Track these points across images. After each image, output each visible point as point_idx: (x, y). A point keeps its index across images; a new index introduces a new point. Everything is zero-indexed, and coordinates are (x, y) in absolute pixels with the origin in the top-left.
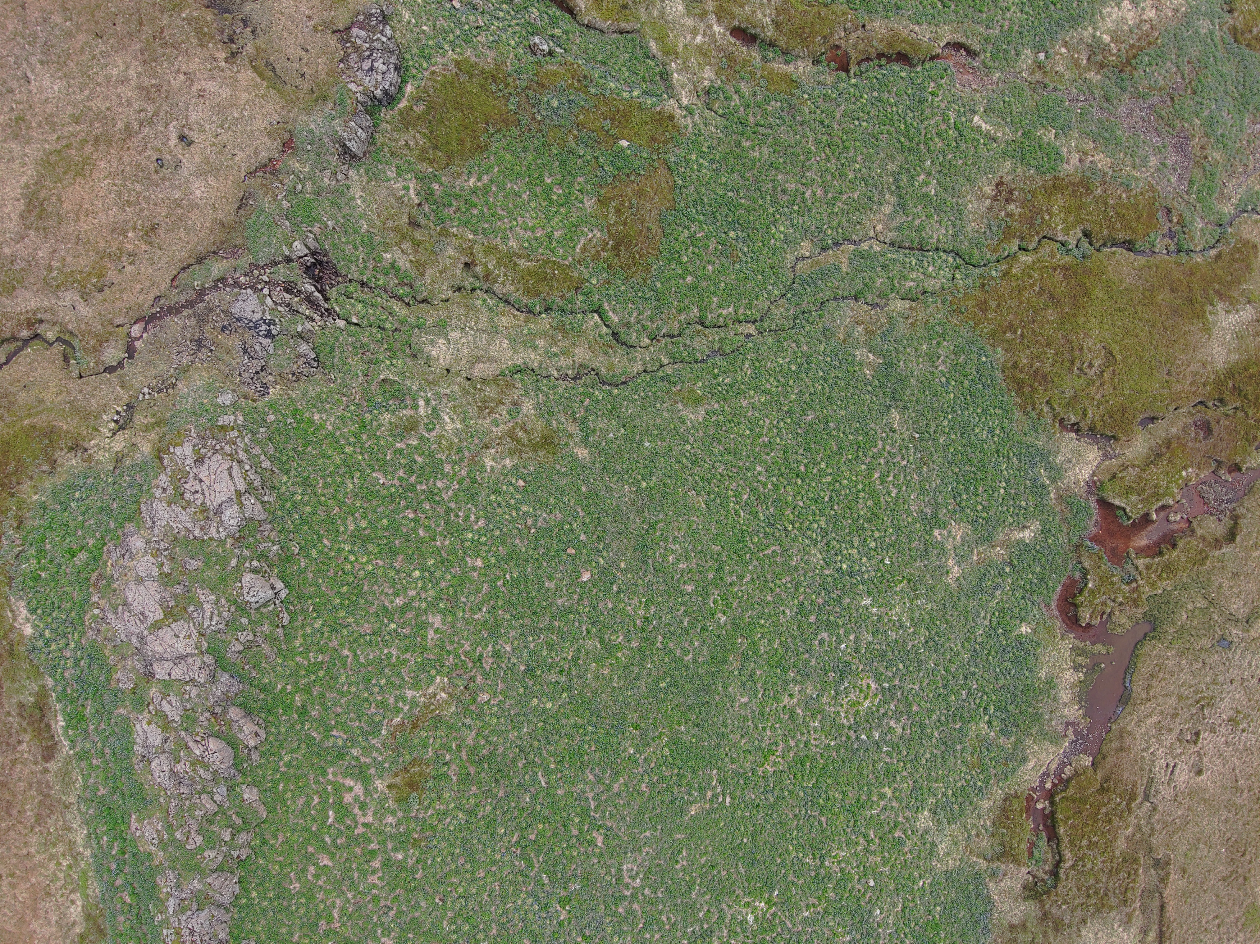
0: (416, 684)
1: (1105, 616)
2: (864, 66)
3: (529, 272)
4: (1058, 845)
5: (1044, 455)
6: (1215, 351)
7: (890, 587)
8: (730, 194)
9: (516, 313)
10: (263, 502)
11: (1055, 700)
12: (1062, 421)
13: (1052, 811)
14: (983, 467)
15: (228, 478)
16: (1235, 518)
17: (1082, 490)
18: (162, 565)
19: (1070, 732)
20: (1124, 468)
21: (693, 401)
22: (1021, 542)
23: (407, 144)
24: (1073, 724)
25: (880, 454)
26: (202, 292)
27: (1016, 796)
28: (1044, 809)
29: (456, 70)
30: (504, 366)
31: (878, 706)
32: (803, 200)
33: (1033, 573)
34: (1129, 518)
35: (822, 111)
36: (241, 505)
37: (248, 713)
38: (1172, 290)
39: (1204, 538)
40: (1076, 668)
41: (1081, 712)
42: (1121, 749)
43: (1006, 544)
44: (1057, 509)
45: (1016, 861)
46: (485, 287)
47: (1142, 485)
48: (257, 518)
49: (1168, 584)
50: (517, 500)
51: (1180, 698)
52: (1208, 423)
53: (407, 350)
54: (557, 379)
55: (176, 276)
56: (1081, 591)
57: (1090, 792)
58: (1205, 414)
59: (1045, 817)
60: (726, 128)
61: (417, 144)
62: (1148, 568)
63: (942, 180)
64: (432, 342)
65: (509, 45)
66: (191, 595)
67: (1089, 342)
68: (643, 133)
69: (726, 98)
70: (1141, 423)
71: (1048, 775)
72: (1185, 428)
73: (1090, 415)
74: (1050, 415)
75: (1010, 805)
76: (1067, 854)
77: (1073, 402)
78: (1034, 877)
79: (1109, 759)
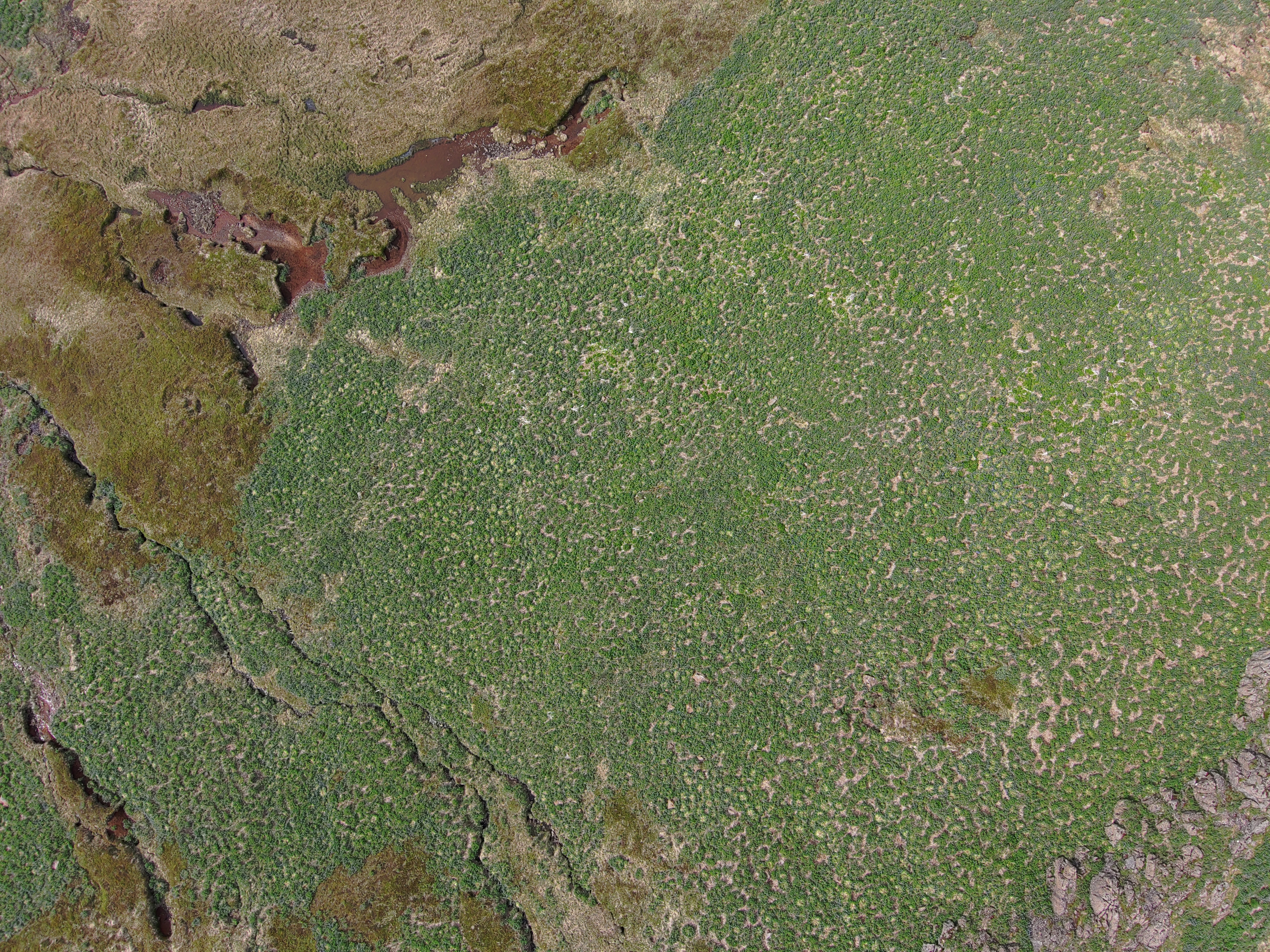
0: (908, 755)
1: (373, 219)
2: (106, 798)
4: (581, 95)
5: (291, 378)
6: (94, 314)
7: (498, 410)
8: (292, 824)
11: (472, 199)
12: (251, 387)
13: (559, 124)
14: (340, 419)
16: (208, 182)
17: (292, 323)
19: (486, 165)
20: (244, 305)
21: (484, 706)
22: (373, 335)
24: (478, 168)
25: (400, 510)
27: (572, 164)
28: (563, 131)
30: (587, 906)
31: (598, 340)
32: (248, 757)
34: (280, 269)
35: (167, 803)
37: (1050, 893)
38: (76, 390)
39: (244, 194)
40: (432, 205)
41: (463, 170)
42: (463, 112)
43: (386, 346)
44: (324, 330)
45: (622, 117)
47: (245, 281)
49: (305, 193)
50: (688, 794)
52: (152, 270)
54: (561, 845)
56: (370, 256)
57: (518, 108)
58: (148, 279)
59: (569, 125)
60: (243, 876)
62: (306, 220)
63: (142, 652)
67: (171, 422)
69: (220, 897)
70: (199, 323)
71: (534, 151)
72: (172, 285)
73: (227, 370)
74: (255, 401)
75: (583, 163)
76: (581, 83)
77: (228, 393)
78: (622, 91)
79: (479, 115)
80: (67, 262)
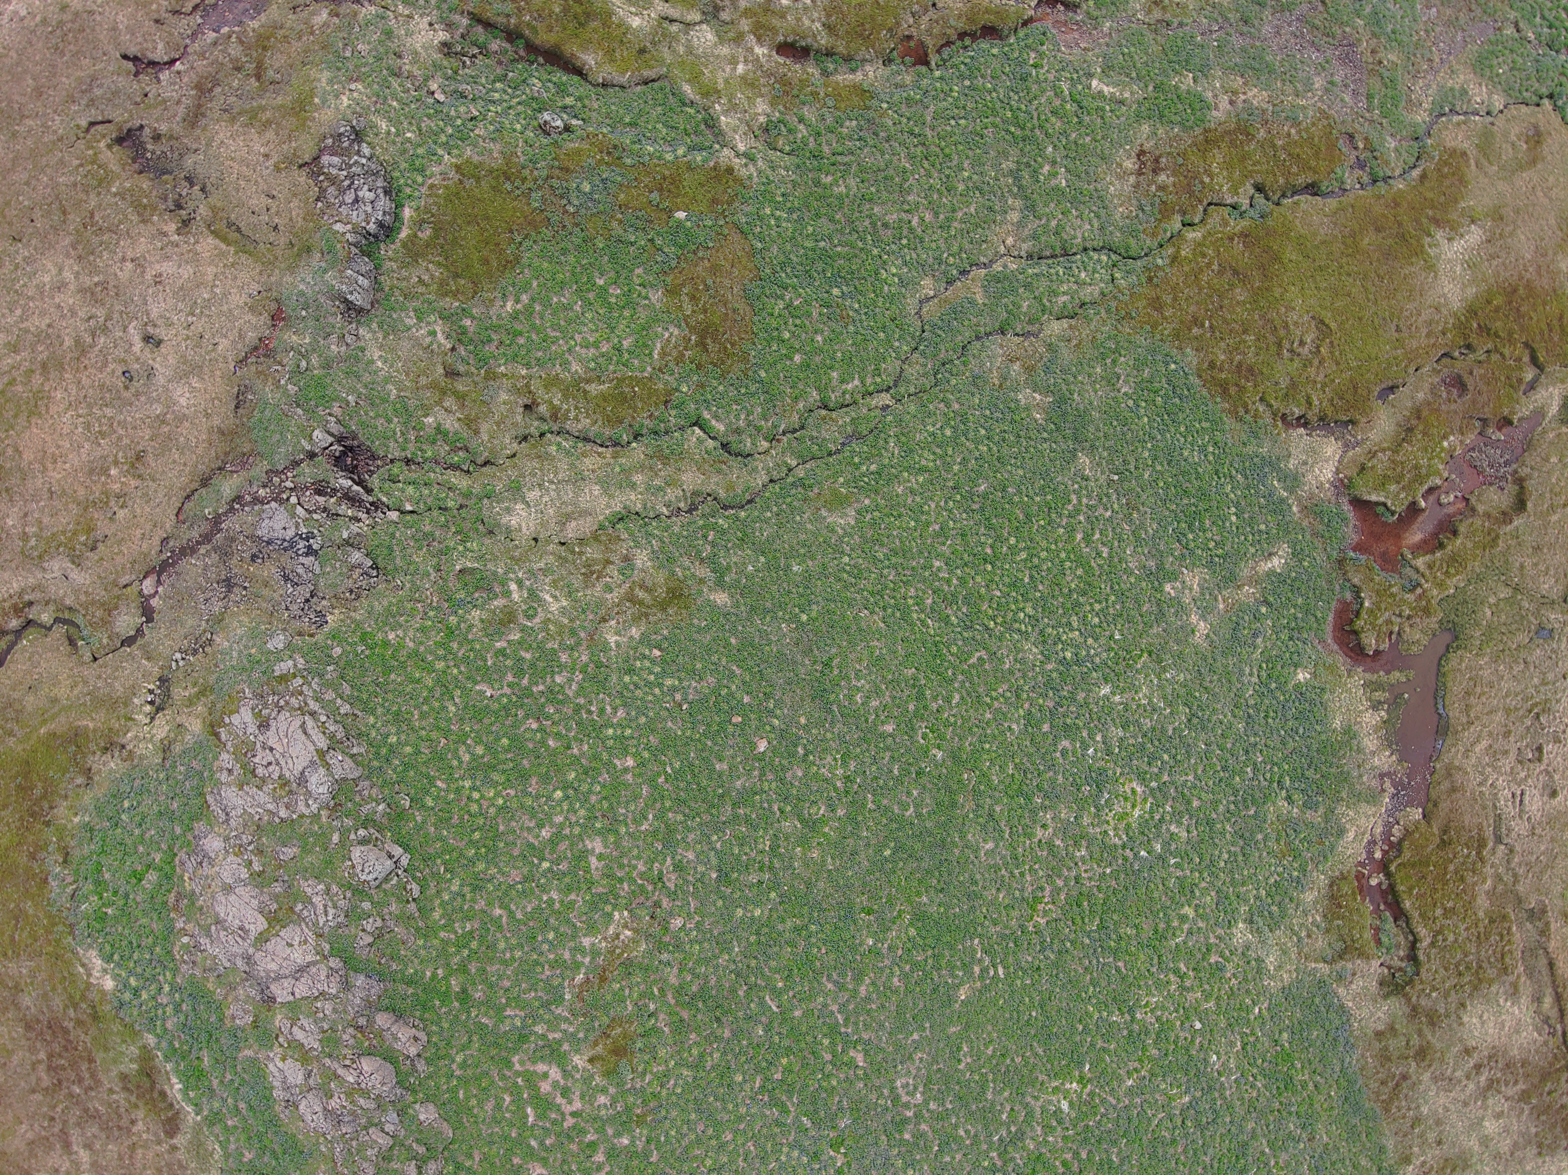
0: (591, 929)
1: (1394, 637)
2: (946, 52)
3: (604, 397)
4: (1407, 924)
5: (1272, 464)
6: (1446, 290)
7: (1128, 666)
8: (822, 244)
9: (600, 450)
10: (353, 756)
11: (1359, 750)
12: (1284, 417)
13: (1390, 885)
14: (1204, 495)
15: (303, 737)
16: (1520, 482)
17: (1329, 493)
18: (251, 863)
19: (1387, 784)
20: (1372, 454)
21: (838, 502)
22: (1271, 573)
23: (421, 281)
24: (1388, 774)
25: (1077, 511)
26: (217, 520)
27: (1343, 877)
28: (1380, 884)
29: (458, 176)
30: (601, 518)
31: (1151, 812)
32: (911, 230)
33: (1295, 606)
34: (1393, 513)
35: (909, 119)
36: (327, 766)
37: (399, 1015)
38: (1378, 230)
39: (1488, 515)
40: (1376, 706)
41: (1394, 758)
42: (1454, 790)
43: (1254, 581)
44: (1305, 523)
45: (1363, 955)
46: (555, 428)
47: (1399, 469)
48: (351, 776)
49: (1458, 580)
50: (656, 675)
51: (1508, 711)
52: (1459, 377)
53: (481, 527)
54: (669, 517)
55: (180, 509)
56: (1358, 614)
57: (1429, 850)
58: (1453, 366)
59: (1384, 894)
60: (798, 167)
61: (432, 277)
62: (1430, 567)
63: (1071, 166)
64: (508, 510)
65: (515, 131)
66: (294, 890)
67: (1293, 316)
68: (700, 197)
69: (790, 131)
70: (1379, 397)
71: (1375, 842)
72: (1433, 390)
73: (1316, 403)
74: (1268, 414)
75: (1339, 890)
76: (1422, 931)
77: (1291, 392)
78: (1389, 968)
79: (1442, 805)
80: (1515, 291)
